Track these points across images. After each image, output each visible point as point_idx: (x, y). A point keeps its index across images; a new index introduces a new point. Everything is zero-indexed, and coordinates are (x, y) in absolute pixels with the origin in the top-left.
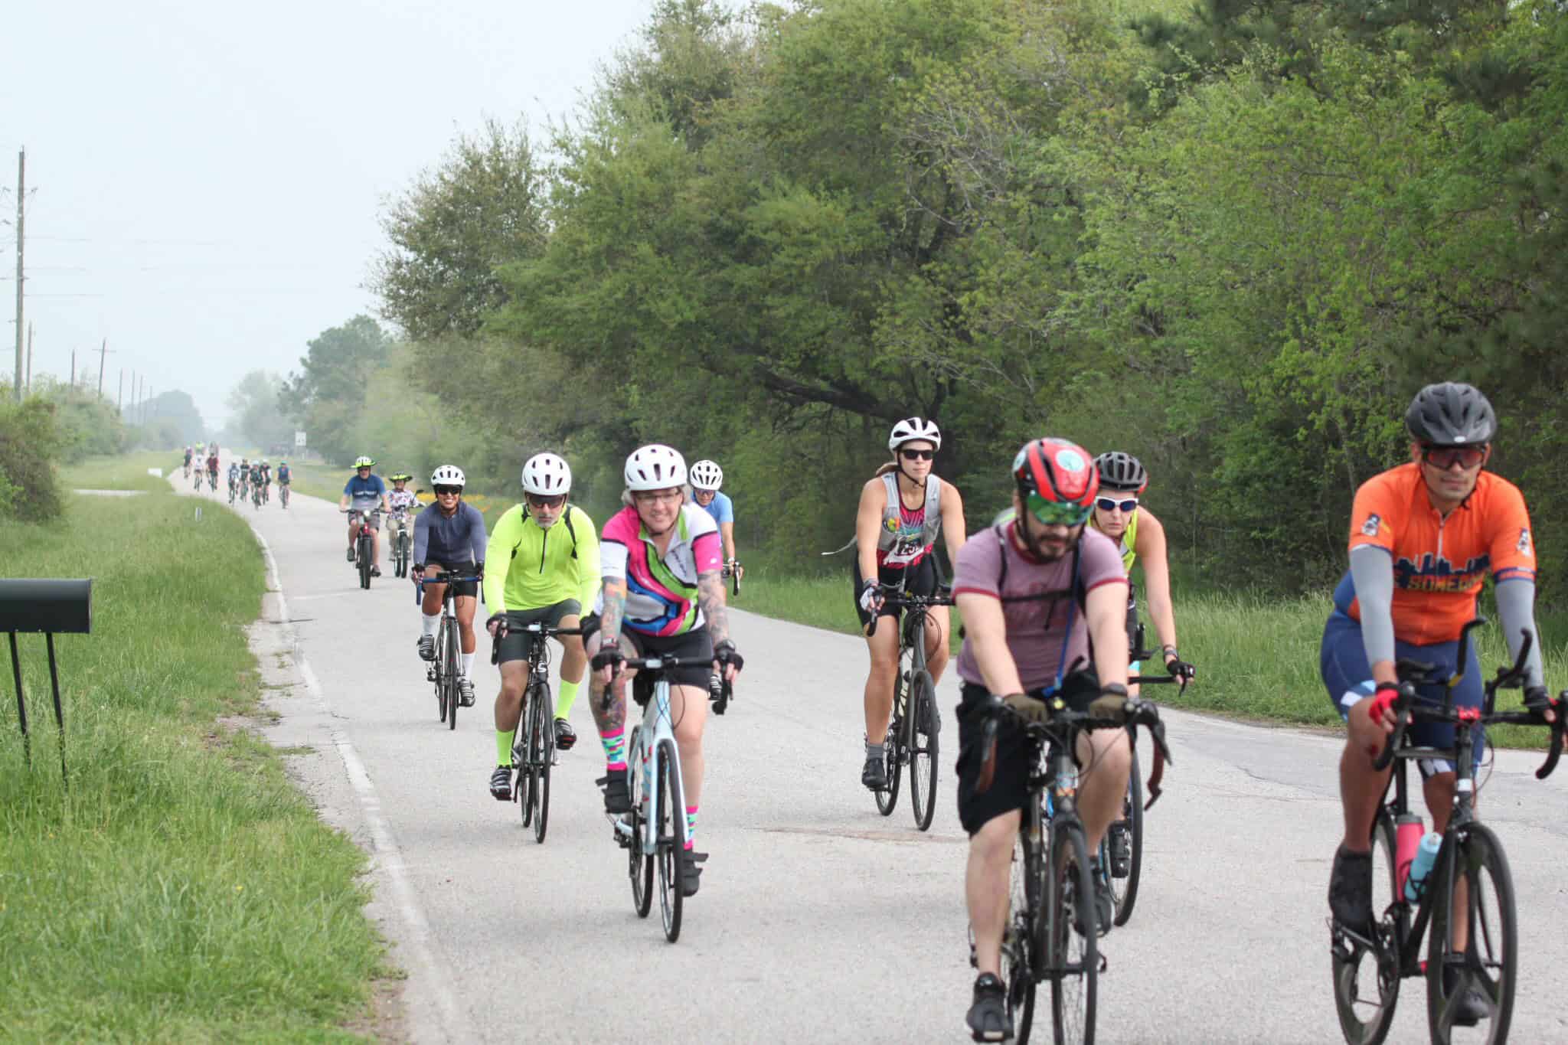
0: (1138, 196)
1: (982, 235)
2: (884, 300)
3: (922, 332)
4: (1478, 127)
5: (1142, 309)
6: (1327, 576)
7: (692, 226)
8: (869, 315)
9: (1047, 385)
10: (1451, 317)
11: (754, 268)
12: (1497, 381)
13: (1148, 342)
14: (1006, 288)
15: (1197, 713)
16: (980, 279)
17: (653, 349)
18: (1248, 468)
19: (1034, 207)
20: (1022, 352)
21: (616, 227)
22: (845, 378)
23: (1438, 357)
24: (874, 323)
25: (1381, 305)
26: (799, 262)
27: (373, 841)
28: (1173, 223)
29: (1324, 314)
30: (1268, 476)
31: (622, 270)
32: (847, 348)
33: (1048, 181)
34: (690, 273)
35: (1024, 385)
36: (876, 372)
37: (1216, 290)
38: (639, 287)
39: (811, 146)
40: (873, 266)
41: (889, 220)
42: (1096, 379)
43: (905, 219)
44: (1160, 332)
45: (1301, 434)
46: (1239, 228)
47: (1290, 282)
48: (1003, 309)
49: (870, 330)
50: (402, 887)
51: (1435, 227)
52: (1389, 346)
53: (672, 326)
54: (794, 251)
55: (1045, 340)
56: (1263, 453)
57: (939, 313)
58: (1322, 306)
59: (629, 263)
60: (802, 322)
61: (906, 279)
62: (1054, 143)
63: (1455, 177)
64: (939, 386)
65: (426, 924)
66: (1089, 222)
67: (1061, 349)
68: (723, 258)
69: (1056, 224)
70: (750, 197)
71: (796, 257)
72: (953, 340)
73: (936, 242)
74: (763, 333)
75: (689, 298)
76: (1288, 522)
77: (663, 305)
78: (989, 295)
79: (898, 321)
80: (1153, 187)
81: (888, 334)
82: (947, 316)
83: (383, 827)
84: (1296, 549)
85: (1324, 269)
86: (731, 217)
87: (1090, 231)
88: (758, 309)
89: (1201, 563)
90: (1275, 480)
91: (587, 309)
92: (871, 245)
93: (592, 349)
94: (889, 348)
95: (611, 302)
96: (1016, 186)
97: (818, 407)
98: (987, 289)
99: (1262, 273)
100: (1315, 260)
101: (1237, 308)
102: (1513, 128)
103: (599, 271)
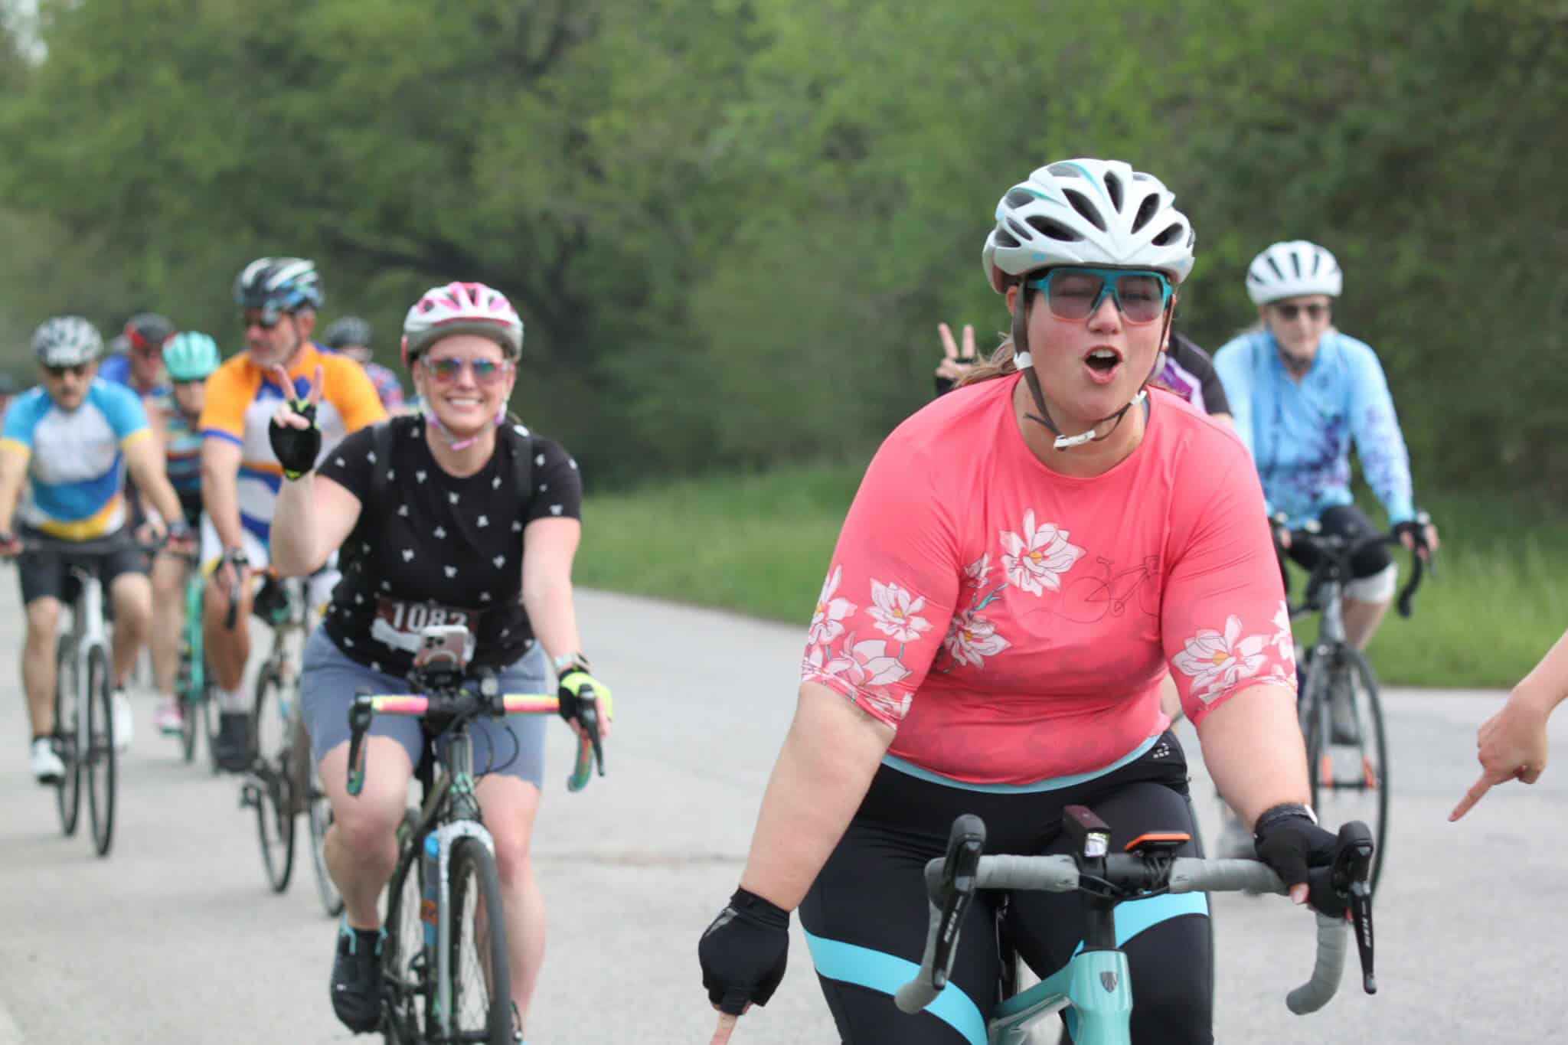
2: (486, 128)
5: (838, 127)
7: (227, 42)
8: (468, 149)
9: (710, 233)
11: (311, 95)
12: (1350, 194)
13: (843, 170)
16: (616, 96)
20: (673, 191)
21: (125, 49)
22: (437, 236)
23: (1266, 164)
24: (474, 161)
25: (1177, 102)
36: (479, 227)
38: (160, 126)
40: (469, 87)
43: (510, 22)
44: (862, 155)
53: (207, 177)
54: (364, 70)
55: (703, 174)
57: (559, 146)
59: (145, 94)
60: (380, 165)
61: (515, 101)
64: (564, 241)
66: (762, 10)
67: (725, 185)
68: (269, 83)
71: (366, 80)
72: (583, 180)
73: (553, 50)
74: (328, 180)
77: (195, 150)
78: (629, 117)
81: (495, 175)
82: (570, 147)
86: (278, 28)
87: (763, 25)
91: (92, 159)
92: (464, 58)
93: (99, 212)
94: (497, 195)
95: (122, 149)
98: (627, 107)
101: (968, 117)
103: (106, 107)
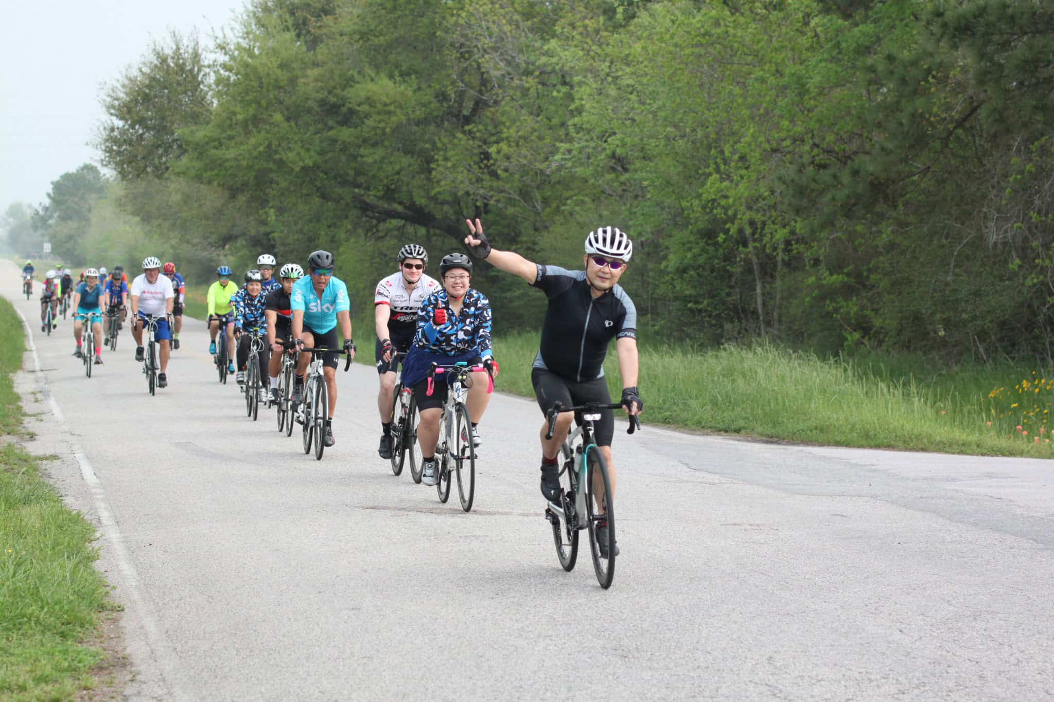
0: (610, 79)
1: (505, 106)
2: (439, 150)
3: (465, 172)
4: (838, 31)
5: (613, 156)
6: (739, 333)
7: (310, 102)
8: (430, 160)
9: (550, 206)
10: (821, 158)
11: (352, 130)
12: (853, 201)
13: (617, 177)
14: (521, 142)
15: (654, 426)
16: (504, 135)
17: (284, 184)
18: (686, 261)
19: (540, 87)
20: (533, 184)
21: (258, 103)
22: (413, 203)
23: (813, 185)
24: (433, 166)
25: (774, 151)
26: (382, 125)
27: (99, 518)
28: (633, 97)
29: (736, 157)
30: (699, 266)
31: (263, 133)
32: (417, 182)
33: (549, 69)
34: (309, 134)
35: (534, 207)
36: (434, 199)
37: (663, 142)
38: (275, 142)
39: (390, 47)
40: (432, 128)
41: (442, 97)
42: (583, 202)
43: (453, 95)
44: (626, 170)
45: (721, 238)
46: (678, 100)
47: (713, 136)
48: (519, 155)
49: (430, 171)
50: (120, 550)
51: (810, 99)
52: (780, 178)
53: (297, 169)
54: (378, 118)
55: (548, 176)
56: (696, 250)
57: (476, 159)
58: (734, 152)
59: (267, 127)
60: (384, 166)
61: (454, 136)
62: (553, 44)
63: (823, 64)
64: (477, 208)
65: (135, 574)
66: (577, 96)
67: (559, 182)
68: (331, 123)
69: (555, 98)
70: (349, 82)
71: (379, 122)
72: (487, 177)
73: (474, 111)
74: (358, 173)
75: (308, 150)
76: (713, 297)
77: (291, 155)
78: (510, 146)
79: (449, 164)
80: (620, 73)
81: (442, 173)
82: (482, 161)
83: (106, 509)
84: (719, 316)
85: (736, 127)
86: (336, 96)
87: (577, 103)
88: (354, 157)
89: (653, 326)
90: (704, 269)
91: (240, 158)
92: (430, 113)
93: (243, 185)
94: (443, 183)
95: (255, 153)
96: (527, 73)
97: (395, 223)
98: (509, 142)
99: (694, 130)
100: (729, 121)
101: (677, 154)
102: (862, 31)
103: (248, 133)
